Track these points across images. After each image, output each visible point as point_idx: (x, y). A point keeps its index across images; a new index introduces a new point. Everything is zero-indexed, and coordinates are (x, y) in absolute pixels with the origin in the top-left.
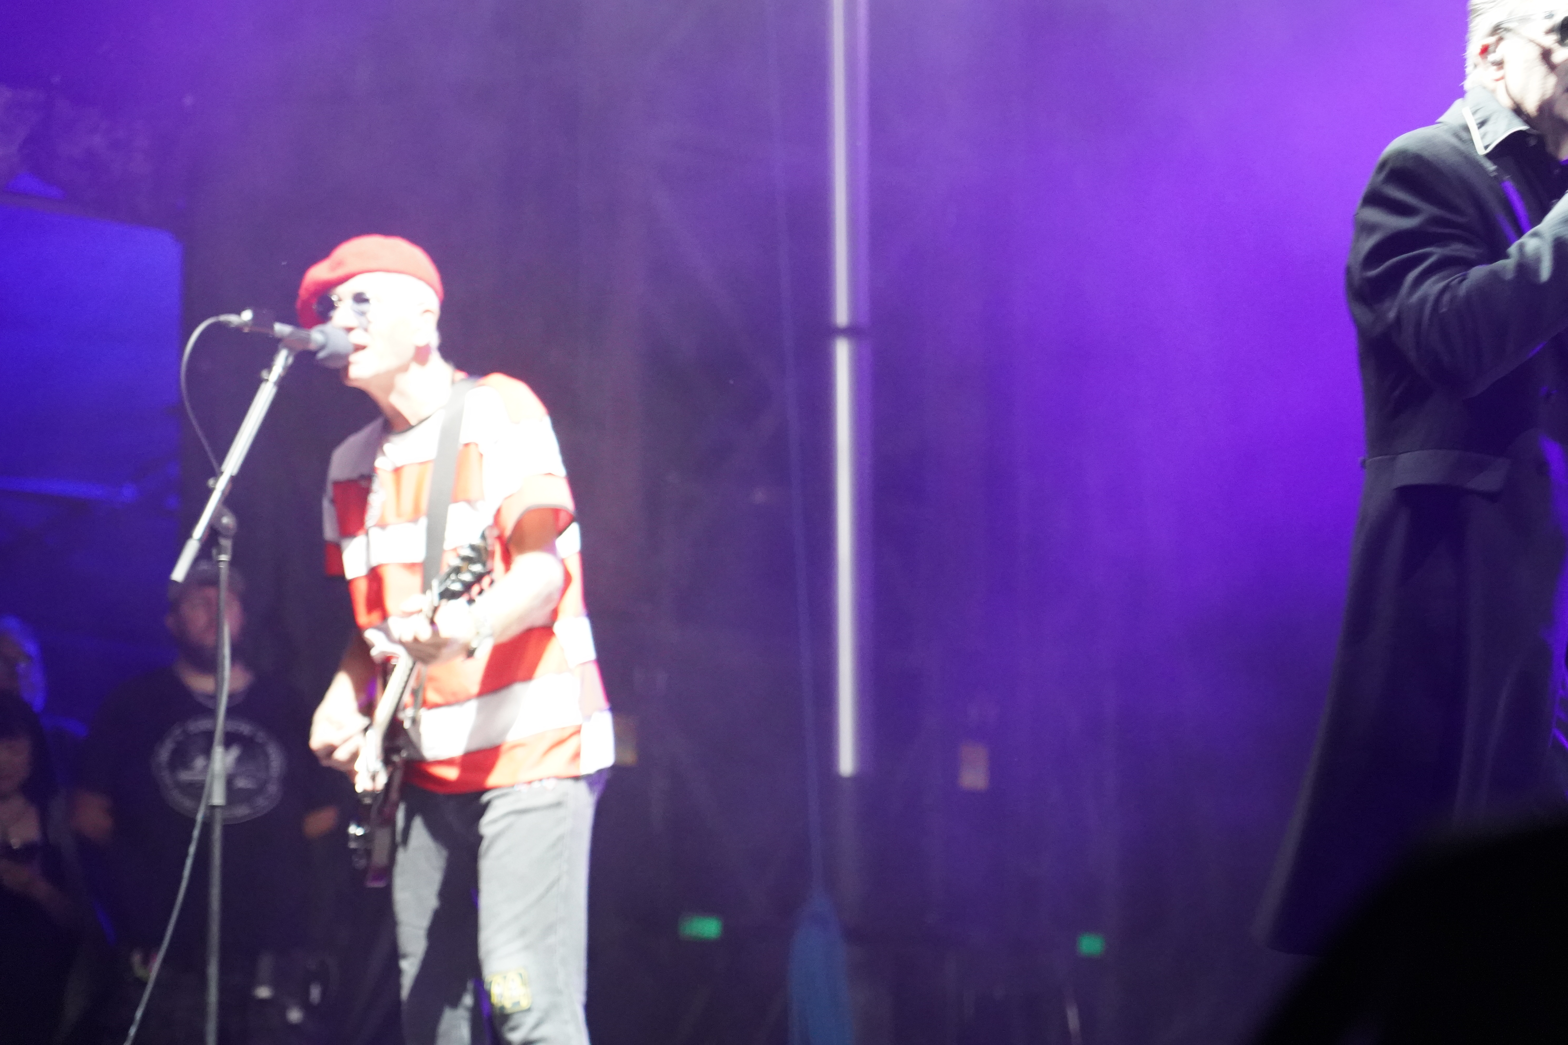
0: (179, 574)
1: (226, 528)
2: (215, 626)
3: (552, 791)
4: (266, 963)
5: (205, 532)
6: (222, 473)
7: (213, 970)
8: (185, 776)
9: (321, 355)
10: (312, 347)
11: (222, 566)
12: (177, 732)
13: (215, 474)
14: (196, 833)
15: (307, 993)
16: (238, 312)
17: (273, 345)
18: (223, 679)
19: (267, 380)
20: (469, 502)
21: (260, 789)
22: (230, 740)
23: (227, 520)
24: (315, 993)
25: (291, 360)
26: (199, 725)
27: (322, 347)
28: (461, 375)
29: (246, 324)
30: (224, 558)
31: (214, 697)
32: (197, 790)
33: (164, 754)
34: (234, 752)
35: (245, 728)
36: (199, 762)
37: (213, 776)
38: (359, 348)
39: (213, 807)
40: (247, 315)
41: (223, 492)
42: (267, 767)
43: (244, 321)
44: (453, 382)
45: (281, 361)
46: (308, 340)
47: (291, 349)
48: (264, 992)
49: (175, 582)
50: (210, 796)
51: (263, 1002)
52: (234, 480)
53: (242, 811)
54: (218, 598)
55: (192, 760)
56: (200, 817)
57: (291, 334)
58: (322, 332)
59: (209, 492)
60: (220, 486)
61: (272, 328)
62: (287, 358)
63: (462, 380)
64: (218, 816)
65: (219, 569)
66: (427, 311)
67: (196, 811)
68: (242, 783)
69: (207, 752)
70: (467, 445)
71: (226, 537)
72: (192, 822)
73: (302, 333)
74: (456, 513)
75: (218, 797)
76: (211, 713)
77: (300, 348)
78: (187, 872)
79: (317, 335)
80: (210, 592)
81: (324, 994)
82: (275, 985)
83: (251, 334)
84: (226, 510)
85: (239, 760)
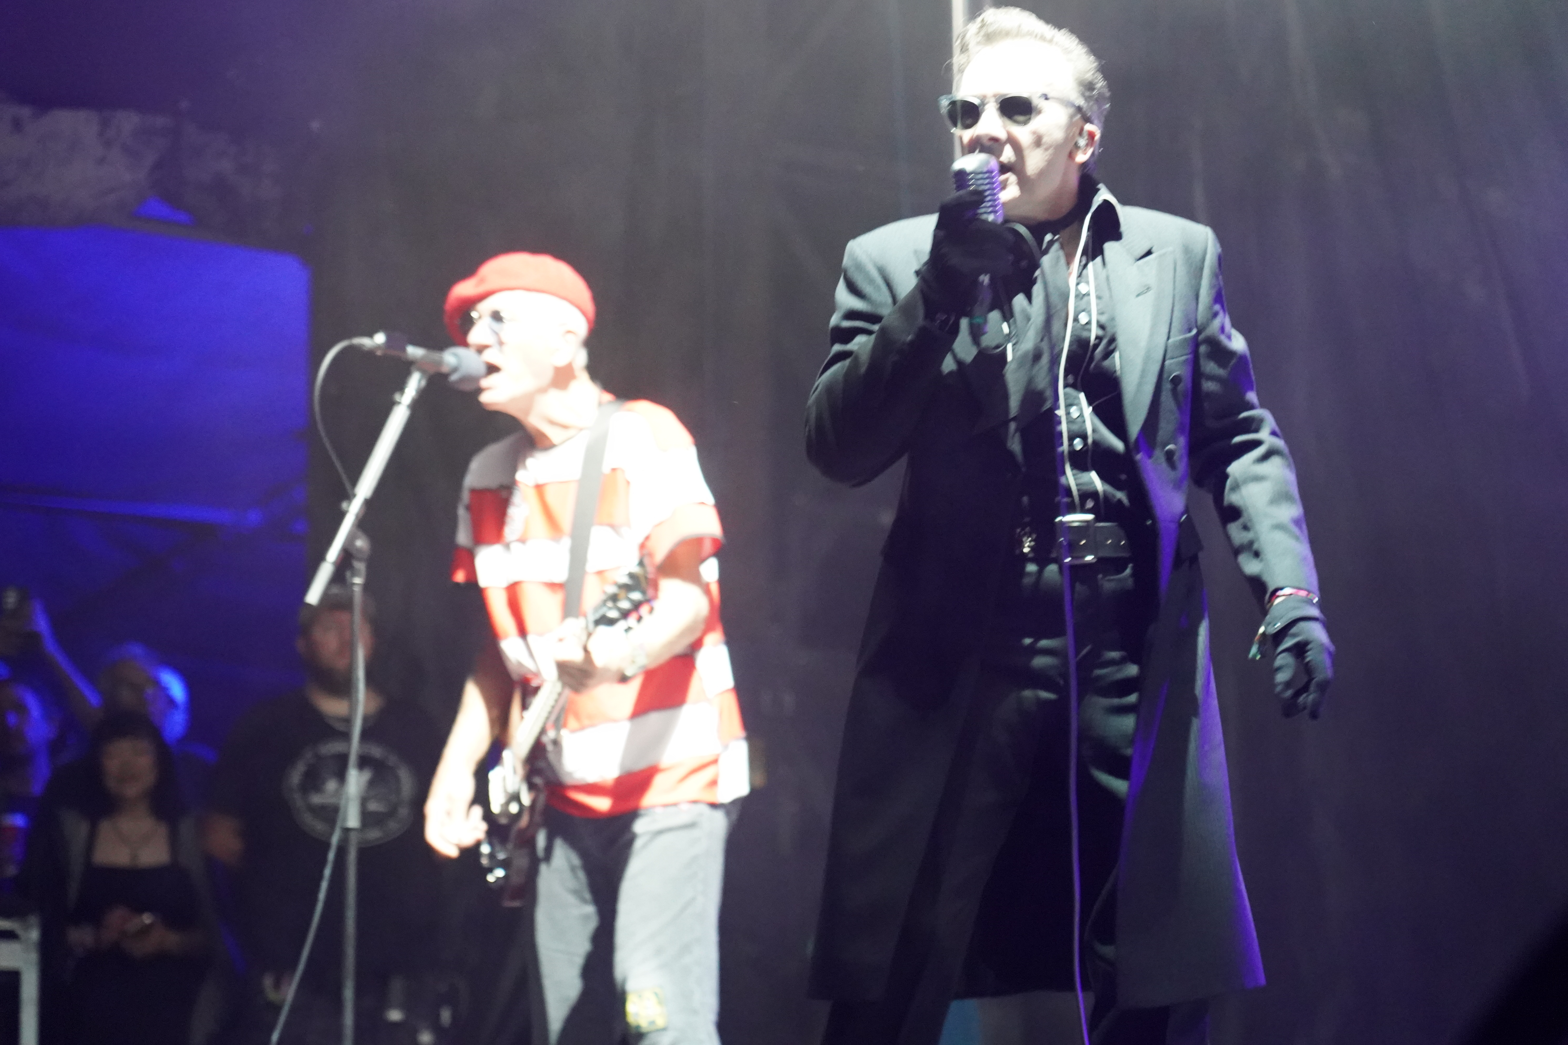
0: (313, 596)
1: (359, 550)
2: (348, 648)
3: (685, 814)
4: (397, 986)
5: (339, 555)
6: (354, 496)
7: (349, 993)
8: (316, 799)
9: (454, 377)
10: (445, 369)
11: (357, 590)
12: (308, 755)
13: (349, 496)
14: (331, 856)
15: (438, 1016)
16: (370, 335)
17: (406, 367)
18: (357, 701)
19: (399, 403)
20: (612, 526)
21: (391, 813)
22: (364, 762)
23: (361, 543)
24: (446, 1016)
25: (423, 383)
26: (333, 747)
27: (455, 370)
28: (608, 397)
29: (379, 347)
30: (358, 580)
31: (348, 721)
32: (331, 814)
33: (296, 776)
34: (366, 775)
35: (376, 752)
36: (331, 785)
37: (347, 799)
38: (492, 369)
39: (347, 831)
40: (380, 338)
41: (357, 516)
42: (398, 790)
43: (377, 344)
44: (600, 404)
45: (414, 384)
46: (440, 363)
47: (423, 372)
48: (395, 1015)
49: (309, 605)
50: (345, 819)
51: (395, 1025)
52: (368, 503)
53: (374, 834)
54: (352, 622)
55: (323, 783)
56: (335, 840)
57: (423, 358)
58: (455, 355)
59: (342, 515)
60: (354, 509)
61: (404, 350)
62: (420, 381)
63: (610, 402)
64: (354, 839)
65: (353, 591)
66: (569, 332)
67: (331, 834)
68: (373, 806)
69: (341, 776)
70: (614, 470)
71: (360, 560)
72: (327, 846)
73: (435, 355)
74: (598, 536)
75: (353, 820)
76: (346, 736)
77: (432, 371)
78: (322, 895)
79: (451, 357)
80: (344, 616)
81: (454, 1017)
82: (406, 1007)
83: (385, 357)
84: (360, 533)
85: (372, 783)
